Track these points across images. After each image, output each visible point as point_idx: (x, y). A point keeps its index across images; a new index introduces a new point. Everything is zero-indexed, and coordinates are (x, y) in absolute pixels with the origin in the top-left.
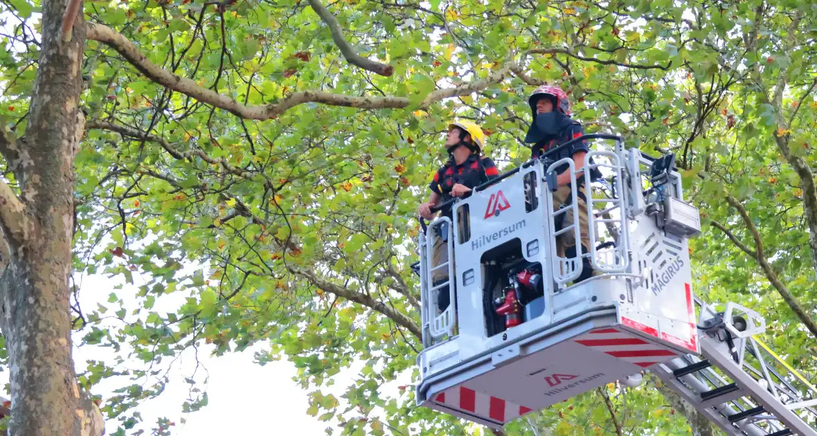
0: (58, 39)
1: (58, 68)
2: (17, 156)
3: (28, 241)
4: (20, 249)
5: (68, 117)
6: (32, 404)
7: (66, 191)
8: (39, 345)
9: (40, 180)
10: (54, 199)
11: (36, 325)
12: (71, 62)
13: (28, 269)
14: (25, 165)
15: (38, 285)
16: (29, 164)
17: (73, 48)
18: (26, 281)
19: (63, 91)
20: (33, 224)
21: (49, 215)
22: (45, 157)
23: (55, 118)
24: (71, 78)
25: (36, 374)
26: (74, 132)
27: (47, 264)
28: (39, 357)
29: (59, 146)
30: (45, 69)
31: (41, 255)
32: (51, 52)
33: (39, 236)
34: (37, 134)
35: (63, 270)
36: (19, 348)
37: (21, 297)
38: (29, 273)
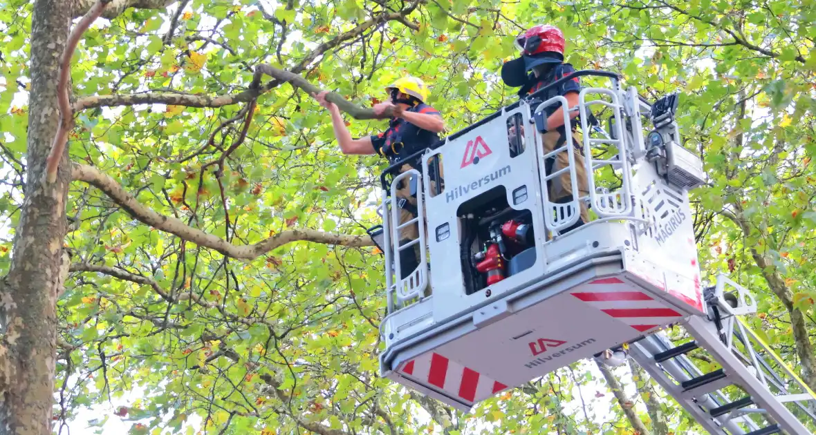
0: (42, 180)
1: (42, 209)
3: (9, 386)
5: (52, 258)
7: (49, 333)
9: (23, 322)
10: (37, 342)
12: (56, 203)
13: (9, 414)
14: (8, 307)
15: (19, 431)
16: (12, 306)
17: (58, 189)
18: (7, 426)
19: (47, 232)
20: (15, 367)
21: (31, 358)
22: (28, 300)
23: (39, 260)
24: (56, 219)
26: (58, 273)
27: (28, 408)
29: (43, 287)
30: (29, 211)
31: (23, 401)
32: (36, 193)
33: (21, 380)
34: (20, 276)
35: (45, 415)
38: (10, 418)
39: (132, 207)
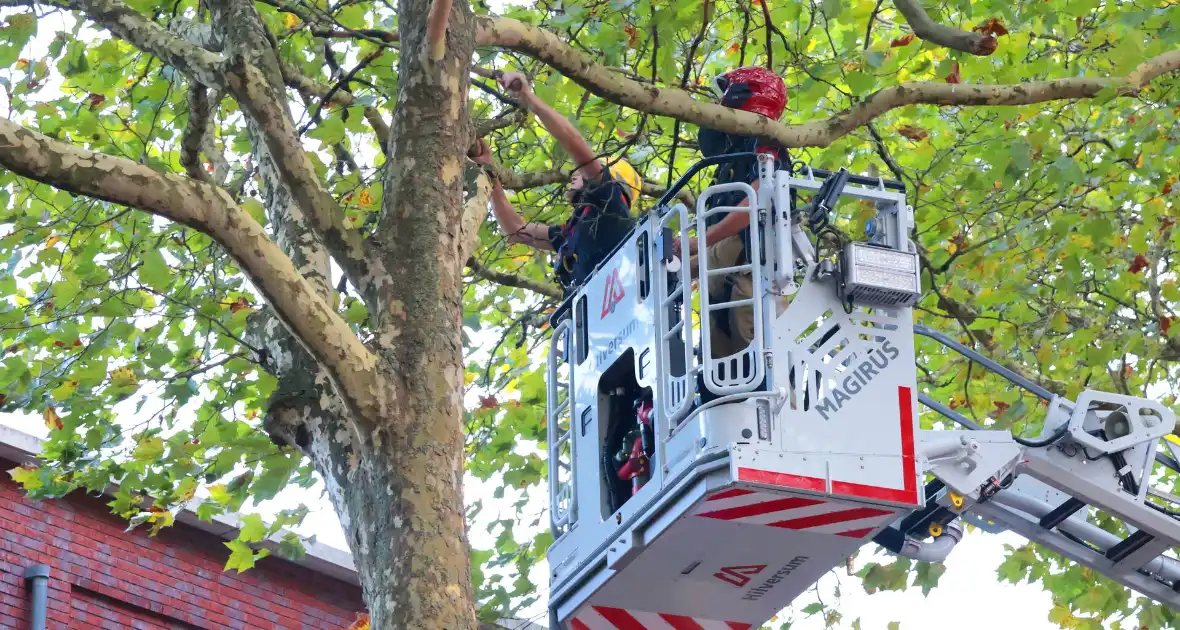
0: (422, 57)
1: (426, 109)
2: (365, 272)
3: (385, 420)
4: (375, 433)
5: (447, 192)
7: (448, 324)
8: (415, 599)
9: (404, 309)
10: (427, 341)
11: (407, 565)
12: (448, 95)
13: (390, 468)
14: (378, 283)
15: (408, 495)
16: (385, 282)
17: (450, 73)
18: (389, 488)
19: (436, 148)
20: (393, 388)
21: (419, 370)
22: (410, 268)
23: (425, 197)
24: (449, 124)
26: (458, 218)
27: (420, 456)
28: (414, 622)
29: (433, 245)
30: (404, 112)
31: (410, 442)
32: (414, 81)
33: (405, 409)
34: (395, 228)
35: (449, 465)
36: (383, 606)
37: (382, 516)
38: (392, 474)
39: (593, 81)
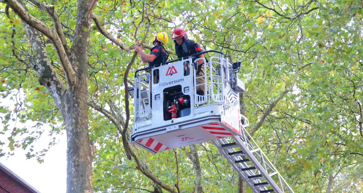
0: (86, 16)
1: (85, 26)
2: (70, 54)
3: (76, 85)
4: (73, 87)
5: (87, 43)
6: (77, 141)
8: (79, 120)
9: (79, 64)
10: (84, 71)
11: (78, 114)
13: (75, 94)
14: (73, 58)
15: (79, 100)
16: (75, 58)
17: (90, 20)
18: (75, 98)
19: (86, 34)
20: (77, 79)
21: (82, 76)
22: (80, 56)
24: (89, 30)
25: (79, 131)
27: (81, 93)
28: (79, 125)
29: (85, 53)
30: (80, 26)
31: (80, 90)
32: (83, 20)
33: (79, 83)
34: (77, 48)
36: (72, 121)
37: (72, 103)
38: (76, 96)
